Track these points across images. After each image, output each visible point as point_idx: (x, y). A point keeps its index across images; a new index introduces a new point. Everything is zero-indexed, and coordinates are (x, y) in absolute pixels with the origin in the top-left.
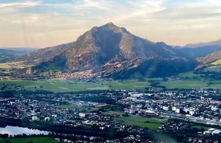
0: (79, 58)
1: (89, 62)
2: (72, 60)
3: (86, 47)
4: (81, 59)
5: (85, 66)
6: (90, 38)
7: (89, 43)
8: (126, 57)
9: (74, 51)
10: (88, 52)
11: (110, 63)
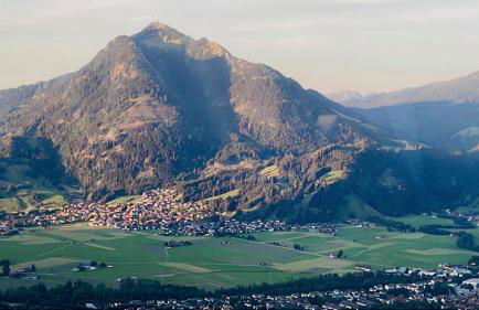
0: (110, 145)
1: (153, 161)
2: (85, 155)
3: (125, 107)
4: (119, 149)
5: (141, 175)
6: (134, 75)
7: (136, 94)
8: (265, 142)
9: (80, 121)
10: (138, 123)
11: (223, 162)
